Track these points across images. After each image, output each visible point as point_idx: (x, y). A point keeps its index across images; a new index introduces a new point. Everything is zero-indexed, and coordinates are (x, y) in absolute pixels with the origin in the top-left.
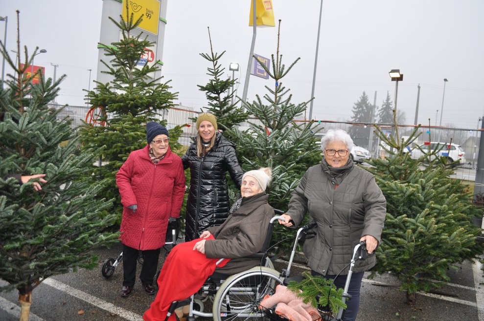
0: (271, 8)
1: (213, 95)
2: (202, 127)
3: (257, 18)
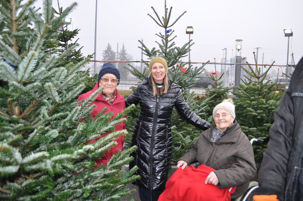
2: (154, 68)
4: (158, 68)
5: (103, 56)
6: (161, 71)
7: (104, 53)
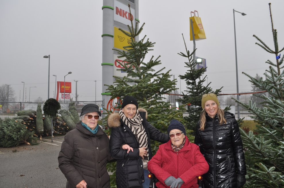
0: (203, 28)
1: (191, 81)
2: (207, 106)
3: (195, 35)
4: (211, 105)
5: (252, 87)
6: (213, 107)
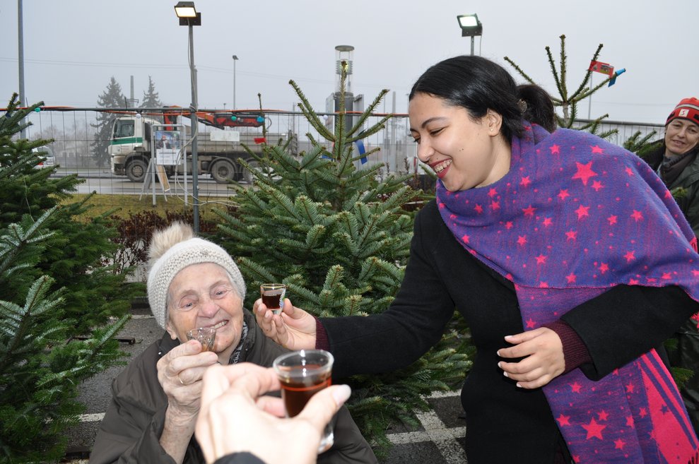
7: (102, 102)
